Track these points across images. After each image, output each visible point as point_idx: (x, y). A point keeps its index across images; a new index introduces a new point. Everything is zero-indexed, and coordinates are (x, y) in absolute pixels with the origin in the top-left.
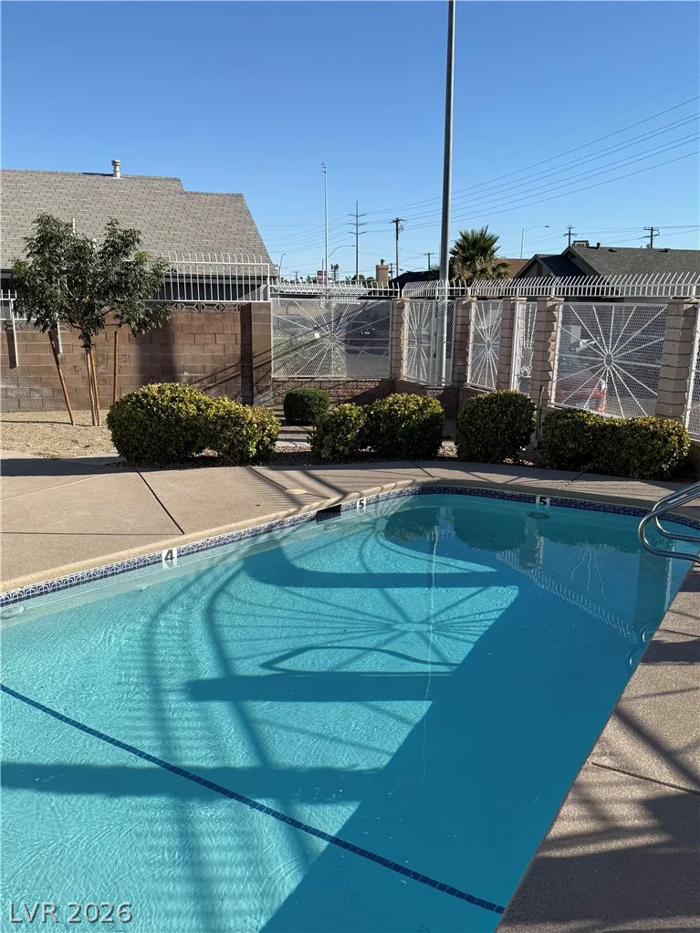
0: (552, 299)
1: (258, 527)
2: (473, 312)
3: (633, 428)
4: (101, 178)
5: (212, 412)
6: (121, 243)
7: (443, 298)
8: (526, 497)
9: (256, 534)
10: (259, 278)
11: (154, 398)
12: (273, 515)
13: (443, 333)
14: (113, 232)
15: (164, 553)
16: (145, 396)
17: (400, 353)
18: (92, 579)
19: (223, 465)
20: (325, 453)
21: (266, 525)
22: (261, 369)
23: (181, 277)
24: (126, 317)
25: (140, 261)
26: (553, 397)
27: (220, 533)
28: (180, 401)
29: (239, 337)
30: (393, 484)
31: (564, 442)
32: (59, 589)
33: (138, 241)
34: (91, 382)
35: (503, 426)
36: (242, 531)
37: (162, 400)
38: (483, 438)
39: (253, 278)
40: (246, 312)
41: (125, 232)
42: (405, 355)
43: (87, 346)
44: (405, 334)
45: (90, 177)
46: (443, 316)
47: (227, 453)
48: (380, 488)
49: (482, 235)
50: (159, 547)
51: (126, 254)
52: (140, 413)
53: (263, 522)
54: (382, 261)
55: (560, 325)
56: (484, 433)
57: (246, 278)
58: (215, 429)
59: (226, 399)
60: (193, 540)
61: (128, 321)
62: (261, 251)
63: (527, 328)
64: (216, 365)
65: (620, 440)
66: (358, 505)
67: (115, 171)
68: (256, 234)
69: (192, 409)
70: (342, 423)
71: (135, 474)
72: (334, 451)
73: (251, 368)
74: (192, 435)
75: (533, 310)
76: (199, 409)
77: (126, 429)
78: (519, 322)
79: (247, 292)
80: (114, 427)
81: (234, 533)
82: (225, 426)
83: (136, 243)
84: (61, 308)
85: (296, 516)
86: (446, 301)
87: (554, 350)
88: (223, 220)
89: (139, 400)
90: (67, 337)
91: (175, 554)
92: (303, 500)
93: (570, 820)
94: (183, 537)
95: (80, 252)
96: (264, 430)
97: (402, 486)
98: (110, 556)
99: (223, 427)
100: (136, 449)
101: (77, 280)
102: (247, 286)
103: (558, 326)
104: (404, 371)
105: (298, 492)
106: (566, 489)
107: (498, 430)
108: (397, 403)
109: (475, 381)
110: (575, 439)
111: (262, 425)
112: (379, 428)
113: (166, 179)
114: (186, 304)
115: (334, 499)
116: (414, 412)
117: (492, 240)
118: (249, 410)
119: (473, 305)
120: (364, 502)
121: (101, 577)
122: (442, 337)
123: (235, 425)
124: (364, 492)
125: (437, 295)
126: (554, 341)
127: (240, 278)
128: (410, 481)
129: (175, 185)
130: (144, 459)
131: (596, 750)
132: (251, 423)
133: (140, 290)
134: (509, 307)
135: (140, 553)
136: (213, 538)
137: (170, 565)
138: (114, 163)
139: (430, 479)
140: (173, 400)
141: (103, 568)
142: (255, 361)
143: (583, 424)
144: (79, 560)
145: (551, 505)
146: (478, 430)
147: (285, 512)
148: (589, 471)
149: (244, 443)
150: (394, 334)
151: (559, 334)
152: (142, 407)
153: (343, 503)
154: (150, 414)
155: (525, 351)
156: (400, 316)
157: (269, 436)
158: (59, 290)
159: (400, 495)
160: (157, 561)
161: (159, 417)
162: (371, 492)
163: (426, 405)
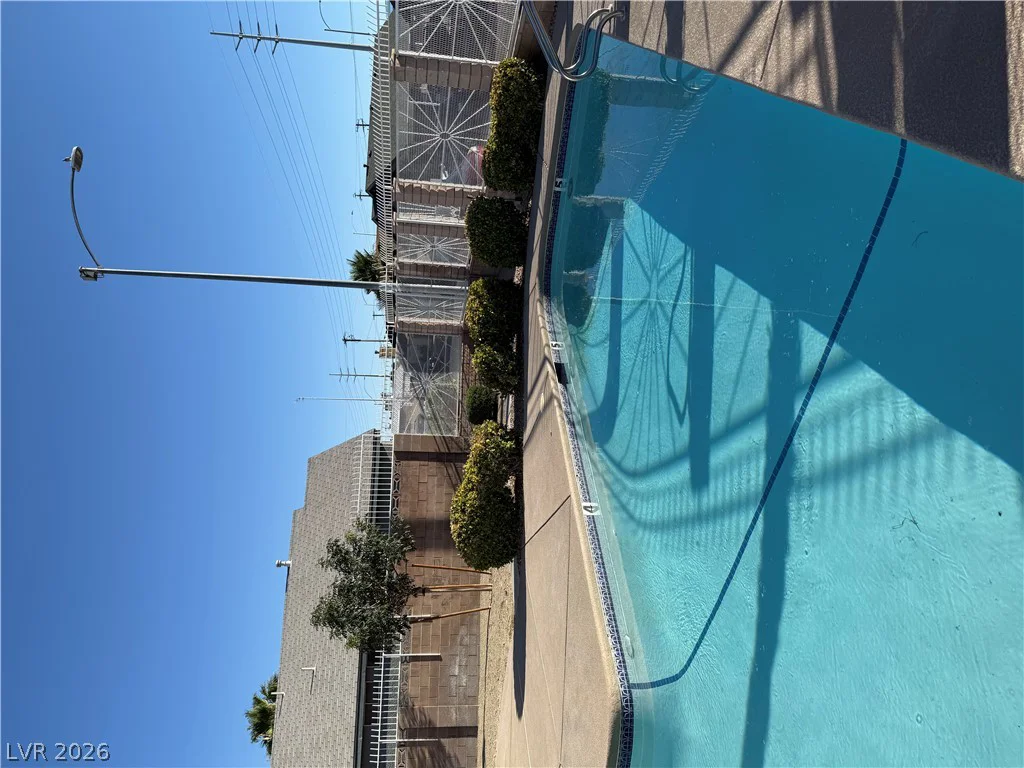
0: (394, 188)
1: (569, 434)
2: (406, 261)
3: (500, 107)
4: (290, 577)
5: (475, 478)
6: (339, 558)
7: (394, 286)
8: (555, 200)
9: (575, 435)
10: (375, 443)
11: (461, 527)
12: (559, 419)
13: (424, 288)
14: (329, 563)
15: (586, 513)
16: (459, 535)
17: (440, 325)
18: (604, 576)
19: (522, 472)
20: (514, 381)
21: (568, 427)
22: (450, 445)
23: (372, 509)
24: (399, 555)
25: (353, 541)
26: (477, 187)
27: (571, 465)
28: (465, 505)
29: (422, 463)
30: (540, 318)
31: (510, 170)
32: (612, 605)
33: (337, 541)
34: (454, 589)
35: (495, 224)
36: (572, 446)
37: (464, 520)
38: (505, 242)
39: (375, 449)
40: (401, 456)
41: (329, 552)
42: (443, 322)
43: (424, 591)
44: (424, 321)
45: (289, 587)
46: (409, 287)
47: (511, 466)
48: (542, 330)
49: (354, 264)
50: (580, 517)
51: (347, 552)
52: (474, 540)
53: (564, 430)
54: (376, 352)
55: (415, 181)
56: (501, 241)
57: (375, 454)
58: (490, 476)
59: (465, 466)
60: (576, 489)
61: (403, 553)
62: (352, 444)
63: (419, 211)
64: (445, 484)
65: (509, 120)
66: (557, 348)
67: (285, 565)
68: (341, 447)
69: (473, 495)
70: (488, 365)
71: (527, 548)
72: (512, 373)
73: (449, 454)
74: (494, 496)
75: (405, 205)
76: (472, 489)
77: (488, 554)
78: (414, 218)
79: (386, 454)
80: (486, 565)
81: (573, 453)
82: (487, 467)
83: (339, 543)
84: (390, 610)
85: (562, 400)
86: (396, 284)
87: (437, 186)
88: (328, 474)
89: (463, 540)
90: (417, 608)
91: (588, 504)
92: (548, 395)
93: (807, 89)
94: (573, 496)
95: (344, 591)
96: (492, 434)
97: (542, 311)
98: (585, 559)
99: (488, 469)
100: (505, 546)
101: (368, 596)
102: (381, 454)
103: (417, 183)
104: (456, 323)
105: (542, 400)
106: (548, 163)
107: (499, 229)
108: (472, 318)
109: (465, 259)
110: (508, 159)
111: (487, 435)
112: (494, 335)
113: (294, 522)
114: (393, 506)
115: (548, 367)
116: (481, 303)
117: (359, 256)
118: (474, 446)
119: (400, 260)
120: (554, 343)
121: (604, 568)
122: (428, 288)
123: (486, 458)
124: (544, 343)
125: (391, 291)
126: (429, 186)
127: (374, 459)
128: (538, 304)
129: (298, 515)
130: (515, 541)
131: (750, 81)
132: (485, 445)
133: (378, 542)
134: (401, 227)
135: (584, 533)
136: (576, 472)
137: (597, 508)
138: (279, 565)
139: (537, 287)
140: (463, 511)
141: (596, 565)
142: (442, 450)
143: (495, 152)
144: (586, 586)
145: (562, 177)
146: (498, 246)
147: (557, 410)
148: (537, 148)
149: (502, 451)
150: (425, 331)
151: (423, 182)
152: (469, 538)
153: (554, 361)
154: (475, 532)
155: (440, 213)
156: (409, 325)
157: (497, 430)
158: (373, 610)
159: (550, 313)
160: (592, 519)
161: (478, 524)
162: (545, 337)
163: (476, 293)
